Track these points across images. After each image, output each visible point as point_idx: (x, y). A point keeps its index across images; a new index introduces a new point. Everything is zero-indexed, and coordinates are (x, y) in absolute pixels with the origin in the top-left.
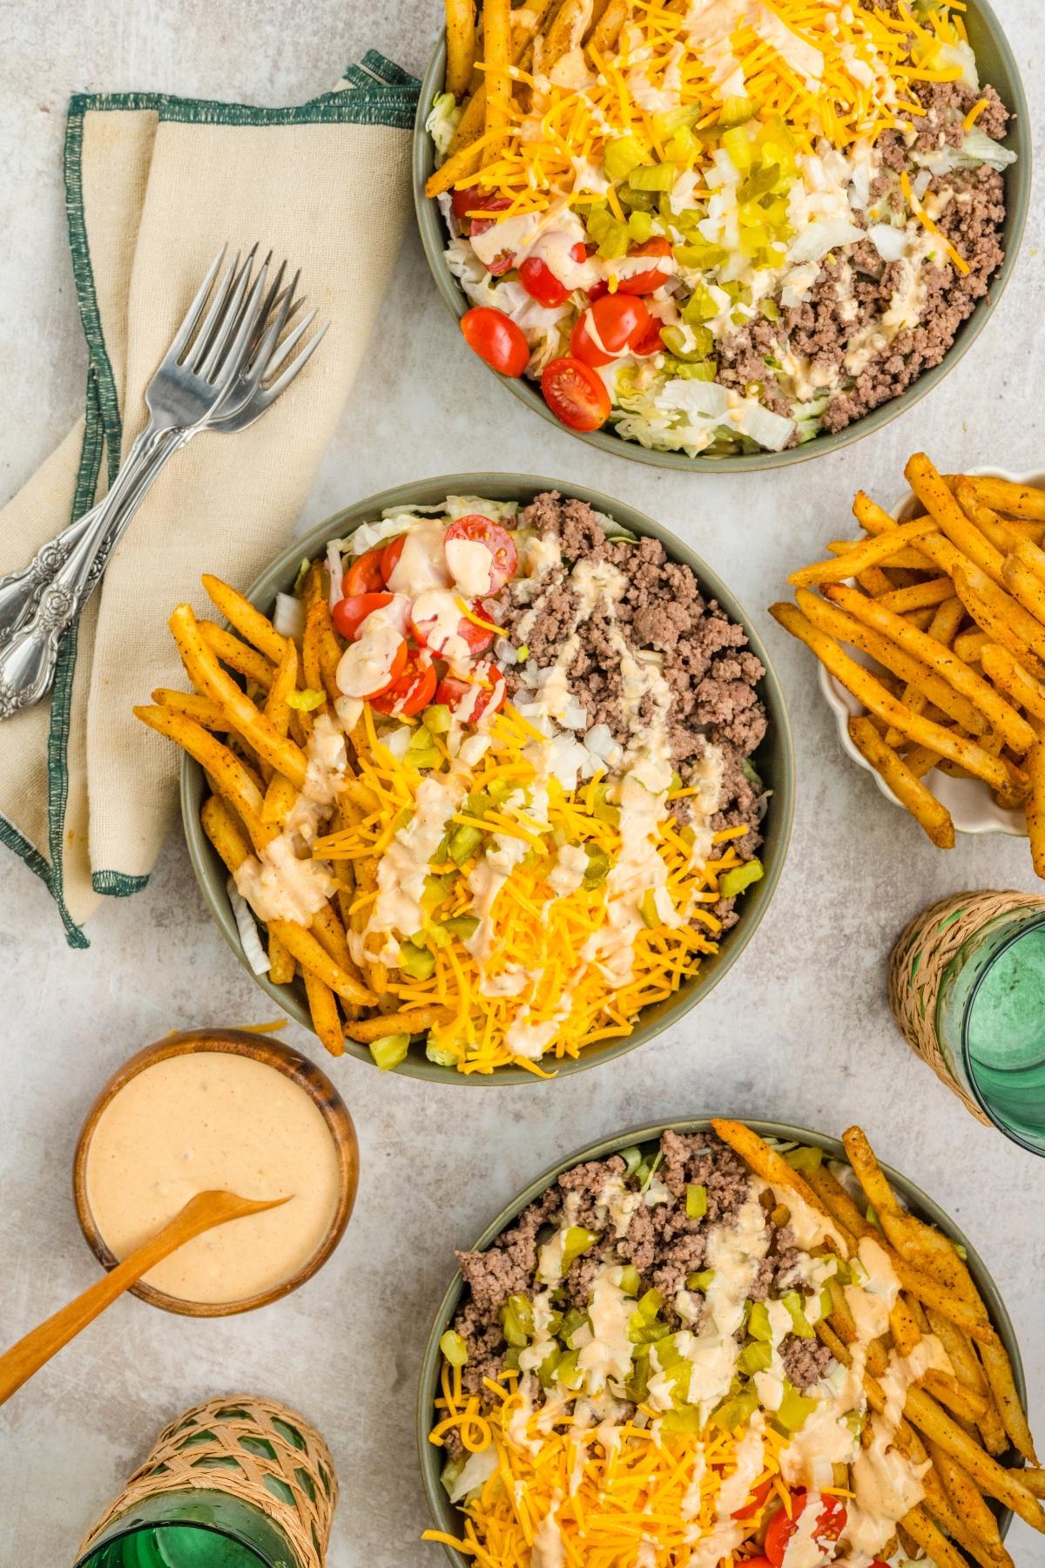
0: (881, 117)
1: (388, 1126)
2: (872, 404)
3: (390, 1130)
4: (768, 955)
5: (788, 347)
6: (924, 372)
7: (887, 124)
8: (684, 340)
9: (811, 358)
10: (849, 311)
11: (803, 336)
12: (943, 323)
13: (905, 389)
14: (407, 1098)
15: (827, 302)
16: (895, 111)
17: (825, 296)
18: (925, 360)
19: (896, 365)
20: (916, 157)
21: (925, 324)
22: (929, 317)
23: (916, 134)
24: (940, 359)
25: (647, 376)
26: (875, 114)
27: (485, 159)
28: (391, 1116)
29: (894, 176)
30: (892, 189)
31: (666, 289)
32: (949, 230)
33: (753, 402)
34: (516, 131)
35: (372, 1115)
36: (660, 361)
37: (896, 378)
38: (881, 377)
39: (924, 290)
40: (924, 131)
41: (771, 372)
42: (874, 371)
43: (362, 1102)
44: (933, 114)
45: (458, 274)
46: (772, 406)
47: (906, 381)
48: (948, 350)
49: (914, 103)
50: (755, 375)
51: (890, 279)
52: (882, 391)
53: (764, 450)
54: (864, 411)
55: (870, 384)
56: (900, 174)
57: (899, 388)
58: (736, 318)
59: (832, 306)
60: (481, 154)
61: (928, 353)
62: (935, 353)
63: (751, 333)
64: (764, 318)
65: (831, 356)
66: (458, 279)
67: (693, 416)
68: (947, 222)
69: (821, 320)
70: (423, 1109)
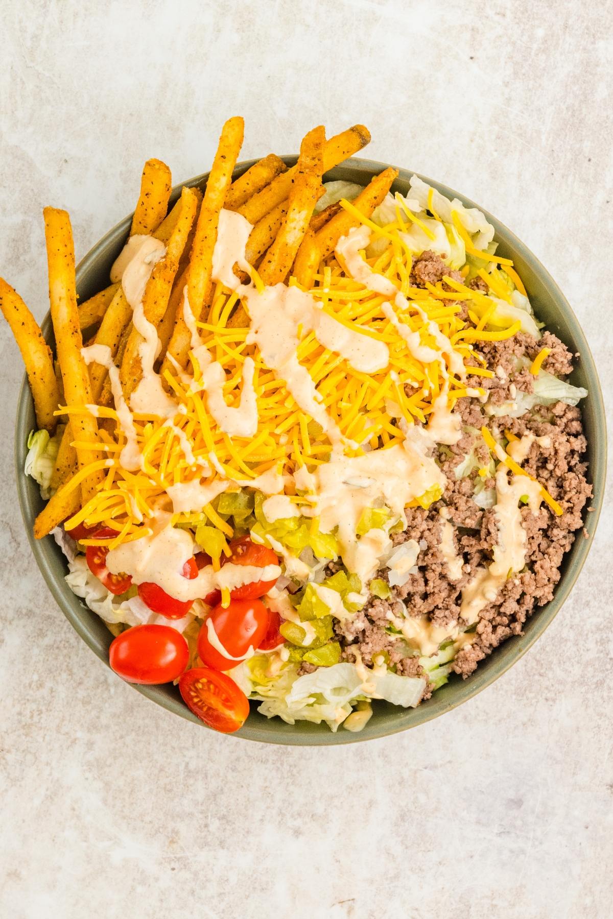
0: (453, 388)
1: (172, 842)
2: (495, 644)
3: (175, 846)
4: (537, 677)
5: (405, 612)
6: (538, 609)
7: (458, 393)
8: (303, 632)
9: (429, 617)
10: (455, 570)
11: (418, 600)
12: (547, 564)
13: (525, 627)
14: (191, 815)
15: (434, 567)
16: (464, 378)
17: (429, 562)
18: (537, 599)
19: (511, 607)
20: (491, 410)
21: (531, 565)
22: (534, 558)
23: (489, 391)
24: (551, 597)
25: (275, 667)
26: (446, 387)
27: (85, 495)
28: (176, 832)
29: (475, 432)
30: (476, 443)
31: (278, 588)
32: (538, 468)
33: (381, 671)
34: (110, 463)
35: (157, 831)
36: (285, 654)
37: (513, 618)
38: (498, 619)
39: (523, 536)
40: (494, 388)
41: (393, 638)
42: (490, 615)
43: (148, 819)
44: (500, 371)
45: (82, 595)
46: (399, 669)
47: (523, 620)
48: (557, 586)
49: (480, 365)
50: (378, 649)
51: (489, 533)
52: (502, 631)
53: (400, 709)
54: (489, 652)
55: (490, 629)
56: (480, 429)
57: (518, 627)
58: (349, 606)
59: (439, 570)
60: (79, 489)
61: (538, 594)
62: (545, 593)
63: (366, 616)
64: (376, 597)
65: (447, 613)
66: (83, 600)
67: (328, 694)
68: (533, 463)
69: (431, 584)
70: (206, 826)
